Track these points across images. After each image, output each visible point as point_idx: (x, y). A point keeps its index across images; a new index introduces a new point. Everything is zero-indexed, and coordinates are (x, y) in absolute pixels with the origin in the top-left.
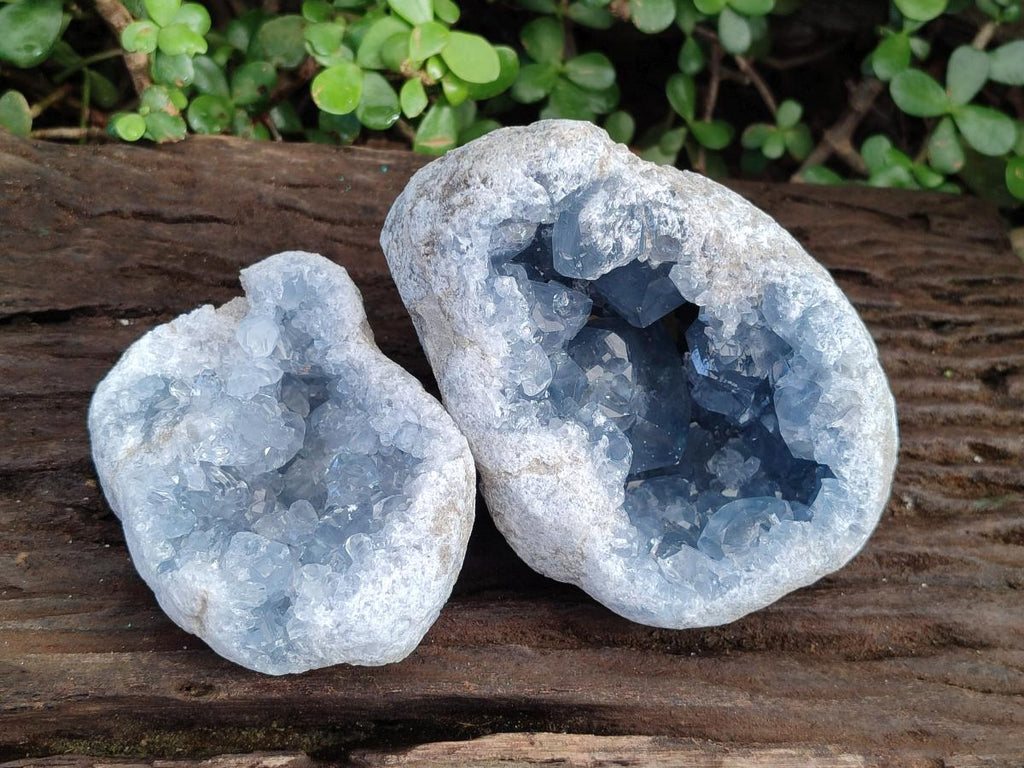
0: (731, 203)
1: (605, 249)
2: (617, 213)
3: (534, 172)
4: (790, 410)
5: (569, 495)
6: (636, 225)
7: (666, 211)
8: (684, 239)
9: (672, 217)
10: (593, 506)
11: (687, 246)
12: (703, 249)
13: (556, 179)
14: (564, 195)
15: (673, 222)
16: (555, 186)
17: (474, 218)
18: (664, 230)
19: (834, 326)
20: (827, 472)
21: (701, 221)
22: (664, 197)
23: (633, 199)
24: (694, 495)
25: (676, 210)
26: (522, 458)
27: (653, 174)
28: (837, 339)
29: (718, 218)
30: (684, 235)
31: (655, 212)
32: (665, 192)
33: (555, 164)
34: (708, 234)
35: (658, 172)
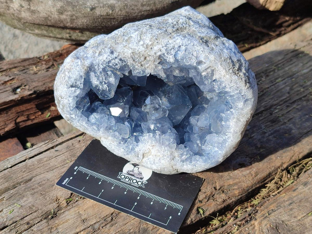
1: (106, 89)
3: (69, 86)
5: (159, 158)
6: (109, 73)
7: (113, 61)
8: (126, 63)
9: (117, 61)
11: (129, 64)
12: (134, 61)
13: (76, 83)
15: (118, 62)
16: (78, 85)
18: (118, 67)
19: (186, 53)
21: (125, 54)
23: (102, 67)
28: (191, 56)
29: (129, 48)
30: (125, 62)
31: (111, 64)
34: (131, 56)
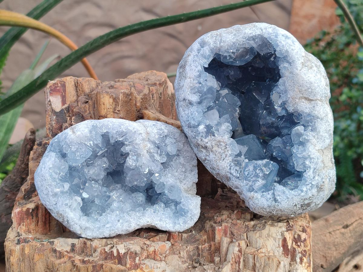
0: (210, 168)
2: (252, 180)
4: (211, 94)
10: (293, 81)
14: (269, 192)
17: (303, 194)
20: (206, 69)
22: (234, 179)
24: (250, 67)
25: (231, 174)
26: (313, 105)
27: (235, 187)
32: (233, 180)
33: (269, 204)
35: (233, 187)
